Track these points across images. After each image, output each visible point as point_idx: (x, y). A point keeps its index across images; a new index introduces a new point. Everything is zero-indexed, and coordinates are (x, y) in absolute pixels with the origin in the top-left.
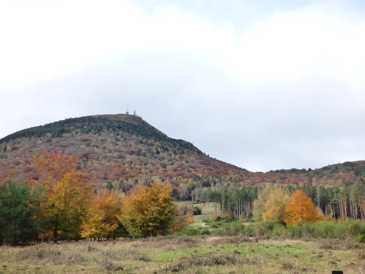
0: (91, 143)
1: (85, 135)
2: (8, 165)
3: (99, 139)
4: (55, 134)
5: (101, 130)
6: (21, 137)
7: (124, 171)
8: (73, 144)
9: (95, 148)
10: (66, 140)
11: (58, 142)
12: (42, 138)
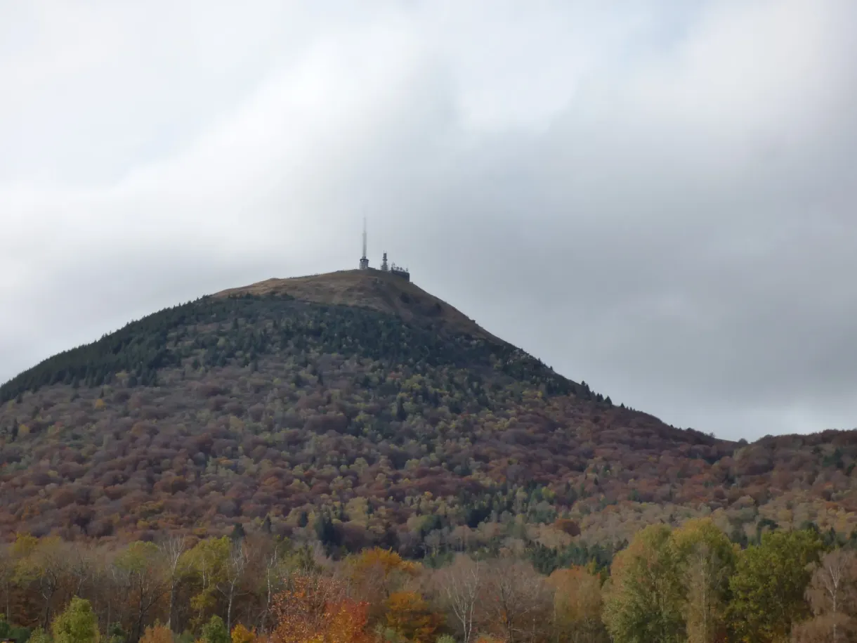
0: (225, 402)
1: (218, 371)
2: (23, 486)
3: (248, 385)
4: (139, 374)
5: (262, 350)
6: (52, 384)
7: (288, 487)
8: (181, 407)
9: (233, 419)
10: (163, 394)
11: (144, 401)
12: (106, 387)
